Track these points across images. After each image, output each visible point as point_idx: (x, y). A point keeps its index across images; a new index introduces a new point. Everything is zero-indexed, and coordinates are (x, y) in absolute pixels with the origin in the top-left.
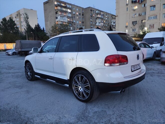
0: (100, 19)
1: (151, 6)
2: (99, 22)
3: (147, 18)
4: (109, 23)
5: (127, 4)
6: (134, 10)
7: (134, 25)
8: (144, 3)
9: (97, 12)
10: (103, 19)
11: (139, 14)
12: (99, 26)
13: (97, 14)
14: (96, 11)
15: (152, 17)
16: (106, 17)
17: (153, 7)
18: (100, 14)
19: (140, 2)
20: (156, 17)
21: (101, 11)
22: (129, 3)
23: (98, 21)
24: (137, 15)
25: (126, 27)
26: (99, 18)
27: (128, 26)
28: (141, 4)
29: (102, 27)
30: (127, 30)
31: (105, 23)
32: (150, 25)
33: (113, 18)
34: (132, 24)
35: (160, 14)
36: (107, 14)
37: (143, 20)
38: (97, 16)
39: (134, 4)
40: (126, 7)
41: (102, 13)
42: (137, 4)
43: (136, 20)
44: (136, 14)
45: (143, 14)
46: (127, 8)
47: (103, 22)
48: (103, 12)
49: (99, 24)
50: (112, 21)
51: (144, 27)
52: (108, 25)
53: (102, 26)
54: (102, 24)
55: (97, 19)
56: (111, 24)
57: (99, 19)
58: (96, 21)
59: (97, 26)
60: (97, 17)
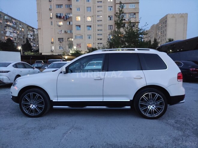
0: (12, 28)
1: (76, 26)
2: (11, 32)
3: (74, 37)
4: (24, 35)
5: (51, 17)
6: (60, 26)
7: (60, 42)
8: (69, 21)
9: (6, 17)
10: (15, 29)
11: (65, 31)
12: (11, 37)
13: (7, 21)
14: (4, 17)
15: (78, 37)
16: (20, 27)
17: (78, 27)
18: (11, 22)
19: (65, 19)
20: (81, 37)
21: (12, 18)
22: (53, 16)
23: (8, 30)
24: (63, 32)
25: (52, 43)
26: (9, 26)
27: (54, 42)
28: (66, 21)
29: (15, 39)
30: (53, 47)
31: (18, 34)
32: (77, 44)
33: (29, 29)
34: (59, 41)
35: (85, 35)
36: (21, 23)
37: (69, 38)
38: (6, 23)
39: (58, 20)
40: (50, 21)
41: (14, 21)
42: (62, 20)
43: (62, 37)
44: (61, 31)
45: (69, 32)
46: (52, 22)
47: (16, 32)
48: (15, 19)
49: (11, 34)
50: (28, 33)
51: (72, 45)
52: (24, 38)
53: (15, 37)
54: (16, 35)
55: (7, 28)
56: (28, 37)
57: (9, 28)
58: (5, 30)
59: (7, 36)
60: (7, 25)
